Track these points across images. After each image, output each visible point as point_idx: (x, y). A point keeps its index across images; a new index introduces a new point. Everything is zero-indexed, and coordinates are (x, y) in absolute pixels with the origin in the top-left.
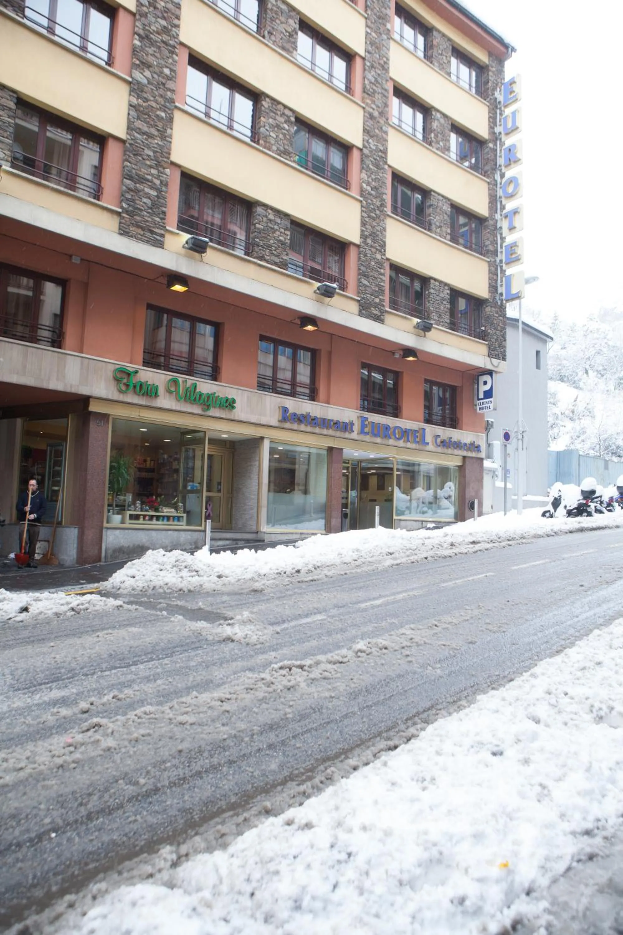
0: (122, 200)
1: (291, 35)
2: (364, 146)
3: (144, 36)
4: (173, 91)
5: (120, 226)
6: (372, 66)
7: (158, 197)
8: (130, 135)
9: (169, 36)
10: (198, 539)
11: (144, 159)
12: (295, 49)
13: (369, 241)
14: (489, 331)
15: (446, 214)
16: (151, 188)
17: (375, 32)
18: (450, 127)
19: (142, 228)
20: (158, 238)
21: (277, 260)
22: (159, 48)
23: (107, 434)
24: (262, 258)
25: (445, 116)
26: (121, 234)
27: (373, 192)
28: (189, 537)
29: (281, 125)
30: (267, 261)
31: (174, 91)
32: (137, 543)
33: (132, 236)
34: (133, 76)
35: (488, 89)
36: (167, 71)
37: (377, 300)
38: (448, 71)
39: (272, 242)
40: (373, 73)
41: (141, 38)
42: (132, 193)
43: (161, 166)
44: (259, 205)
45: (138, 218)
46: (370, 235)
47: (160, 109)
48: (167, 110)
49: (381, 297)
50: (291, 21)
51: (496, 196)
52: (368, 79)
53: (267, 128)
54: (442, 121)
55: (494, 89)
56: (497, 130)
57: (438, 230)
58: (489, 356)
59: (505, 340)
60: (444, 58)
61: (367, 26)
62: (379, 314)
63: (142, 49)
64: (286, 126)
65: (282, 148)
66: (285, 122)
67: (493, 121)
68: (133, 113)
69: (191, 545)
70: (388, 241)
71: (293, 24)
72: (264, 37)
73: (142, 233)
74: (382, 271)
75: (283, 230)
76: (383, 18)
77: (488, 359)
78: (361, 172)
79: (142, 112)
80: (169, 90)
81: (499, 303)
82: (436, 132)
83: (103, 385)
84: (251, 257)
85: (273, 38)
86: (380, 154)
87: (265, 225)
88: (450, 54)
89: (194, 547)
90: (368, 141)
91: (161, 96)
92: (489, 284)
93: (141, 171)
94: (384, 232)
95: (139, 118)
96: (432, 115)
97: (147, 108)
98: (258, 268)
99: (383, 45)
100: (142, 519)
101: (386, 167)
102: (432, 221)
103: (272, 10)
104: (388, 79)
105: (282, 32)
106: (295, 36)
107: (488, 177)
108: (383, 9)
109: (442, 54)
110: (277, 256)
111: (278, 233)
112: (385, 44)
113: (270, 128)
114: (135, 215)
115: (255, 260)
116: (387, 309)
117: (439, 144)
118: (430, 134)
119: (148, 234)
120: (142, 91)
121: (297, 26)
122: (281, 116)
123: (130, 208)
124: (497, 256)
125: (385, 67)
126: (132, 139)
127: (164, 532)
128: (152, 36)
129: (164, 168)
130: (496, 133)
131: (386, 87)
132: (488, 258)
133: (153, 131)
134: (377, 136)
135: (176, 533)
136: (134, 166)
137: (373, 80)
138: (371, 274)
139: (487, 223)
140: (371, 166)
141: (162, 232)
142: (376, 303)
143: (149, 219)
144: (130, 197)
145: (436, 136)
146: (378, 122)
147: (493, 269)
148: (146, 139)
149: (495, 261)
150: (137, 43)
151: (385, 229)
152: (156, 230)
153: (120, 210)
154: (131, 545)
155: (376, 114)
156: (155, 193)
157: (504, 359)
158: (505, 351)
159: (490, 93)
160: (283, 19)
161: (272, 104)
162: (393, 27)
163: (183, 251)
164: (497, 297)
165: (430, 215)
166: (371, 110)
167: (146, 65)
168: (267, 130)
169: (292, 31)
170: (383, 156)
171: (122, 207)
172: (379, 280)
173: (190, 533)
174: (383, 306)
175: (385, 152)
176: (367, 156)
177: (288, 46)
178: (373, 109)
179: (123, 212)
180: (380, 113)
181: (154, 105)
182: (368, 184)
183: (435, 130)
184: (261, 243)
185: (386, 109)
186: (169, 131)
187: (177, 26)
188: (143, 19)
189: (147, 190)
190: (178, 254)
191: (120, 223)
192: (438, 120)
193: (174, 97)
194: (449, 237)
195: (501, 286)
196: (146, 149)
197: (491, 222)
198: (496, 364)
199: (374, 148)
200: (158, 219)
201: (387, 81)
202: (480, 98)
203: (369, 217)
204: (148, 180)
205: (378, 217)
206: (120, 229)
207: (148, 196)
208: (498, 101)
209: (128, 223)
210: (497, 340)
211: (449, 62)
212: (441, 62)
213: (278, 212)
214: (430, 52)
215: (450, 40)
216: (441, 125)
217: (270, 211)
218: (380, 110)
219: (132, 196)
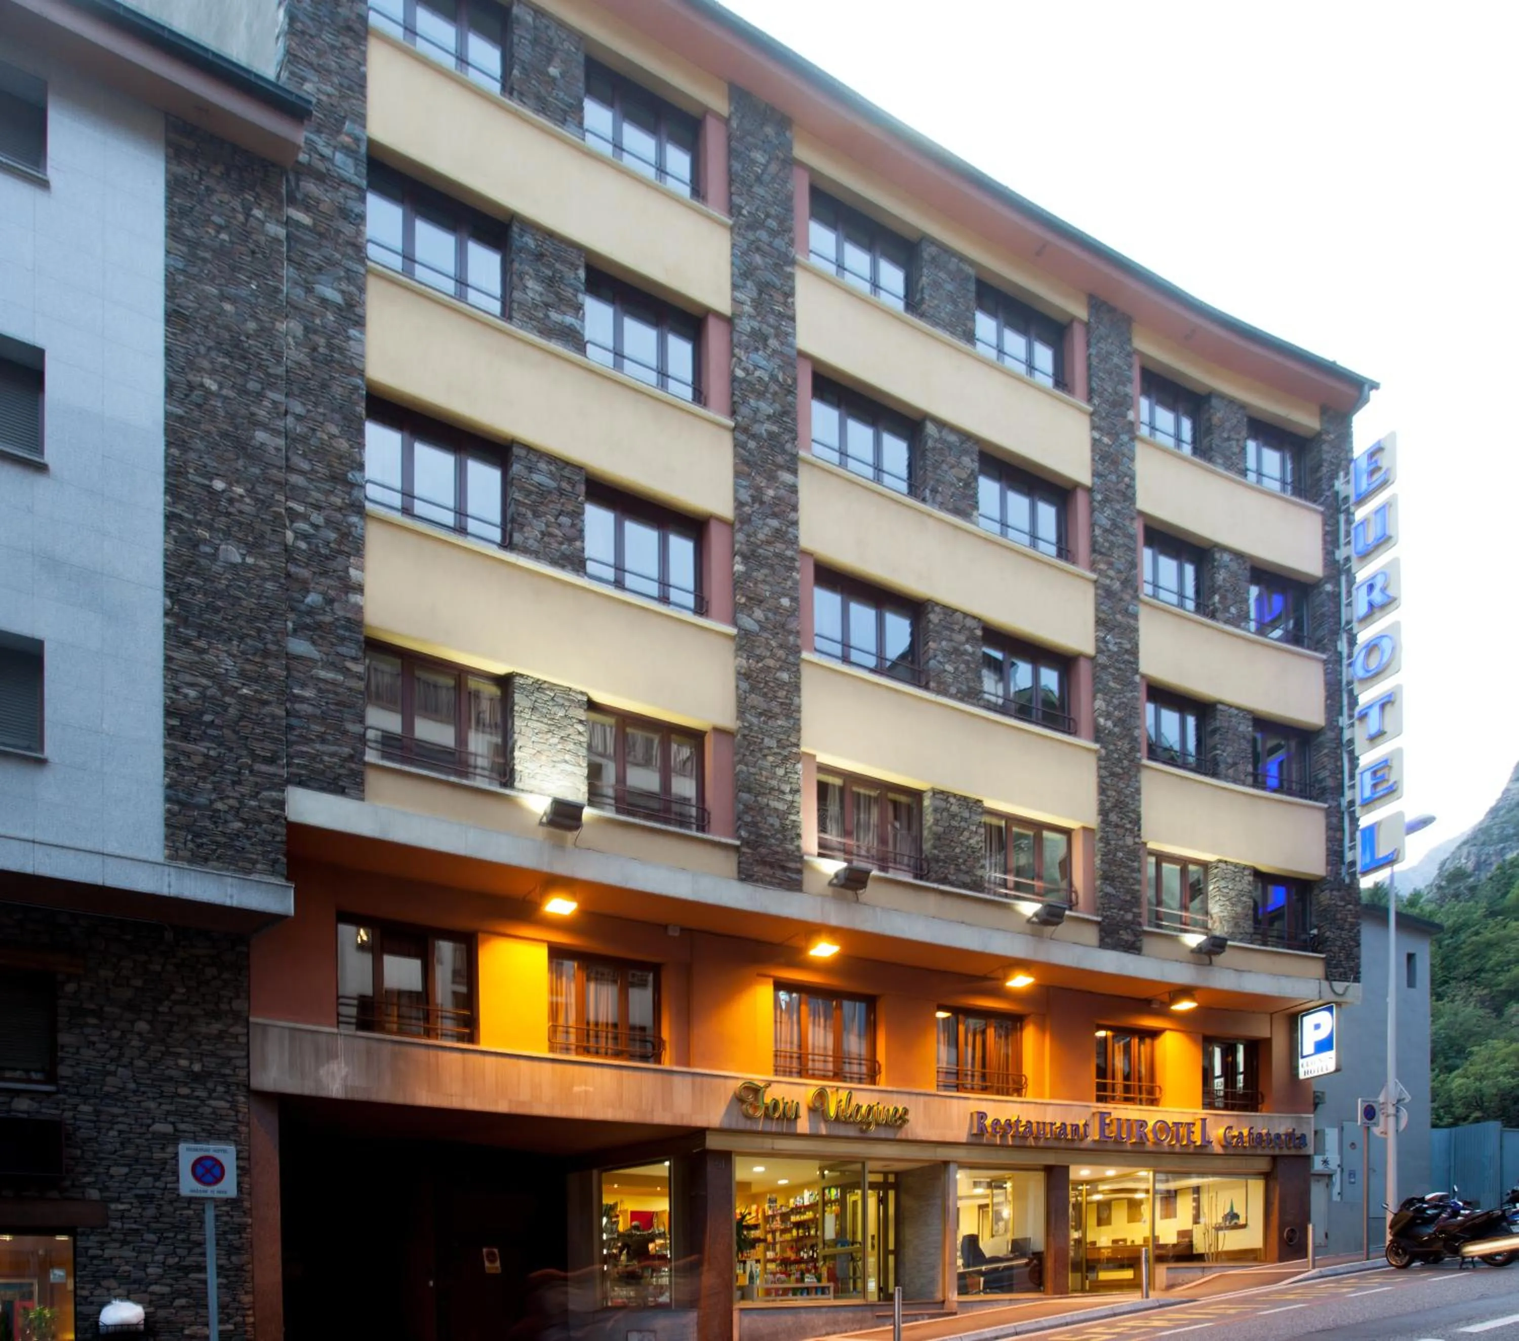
0: (739, 827)
1: (967, 485)
2: (1099, 651)
3: (749, 554)
4: (798, 634)
5: (739, 867)
6: (1106, 500)
8: (743, 720)
9: (785, 542)
12: (975, 506)
13: (1113, 817)
14: (1328, 934)
15: (1244, 738)
16: (778, 799)
17: (1109, 434)
18: (1248, 574)
19: (772, 865)
20: (794, 876)
21: (967, 879)
22: (772, 567)
23: (731, 1180)
24: (944, 881)
25: (1239, 555)
26: (741, 880)
27: (1116, 730)
29: (962, 648)
30: (952, 884)
31: (798, 632)
33: (757, 881)
34: (740, 622)
35: (1320, 479)
36: (785, 602)
37: (1129, 917)
38: (1241, 466)
39: (958, 850)
40: (1108, 512)
41: (745, 558)
42: (752, 813)
43: (790, 761)
45: (763, 850)
46: (1115, 806)
47: (780, 668)
48: (790, 667)
49: (1135, 910)
50: (966, 460)
51: (1340, 681)
52: (1100, 527)
53: (940, 658)
54: (1234, 566)
55: (1334, 476)
56: (1341, 554)
57: (1231, 772)
58: (1327, 978)
59: (1358, 945)
60: (1234, 443)
61: (1094, 428)
62: (1133, 939)
63: (747, 575)
64: (968, 648)
65: (964, 688)
66: (967, 641)
67: (1331, 540)
68: (745, 685)
70: (1144, 811)
71: (970, 463)
72: (924, 500)
73: (771, 872)
74: (1136, 864)
76: (1123, 404)
77: (1325, 984)
78: (1094, 698)
79: (756, 680)
80: (790, 632)
81: (1347, 880)
82: (1222, 591)
83: (722, 1110)
84: (927, 880)
85: (939, 498)
86: (1126, 657)
88: (1244, 433)
90: (1104, 640)
91: (781, 646)
92: (1328, 849)
94: (1137, 797)
95: (751, 691)
96: (1214, 560)
97: (761, 670)
98: (939, 898)
99: (1124, 455)
101: (1137, 678)
102: (1220, 758)
103: (934, 449)
104: (1134, 515)
105: (952, 485)
106: (973, 485)
107: (1323, 650)
108: (1120, 388)
109: (1229, 439)
110: (967, 873)
111: (966, 834)
112: (1126, 451)
113: (944, 656)
114: (759, 846)
115: (935, 886)
116: (1146, 928)
117: (1228, 611)
118: (1210, 597)
119: (779, 873)
120: (753, 645)
121: (976, 466)
122: (960, 632)
123: (752, 837)
124: (1342, 794)
125: (1128, 495)
126: (745, 728)
128: (761, 551)
129: (793, 765)
130: (1338, 562)
131: (1131, 531)
132: (1325, 802)
133: (773, 706)
134: (1120, 625)
136: (751, 770)
137: (1107, 524)
138: (1118, 873)
139: (1321, 738)
140: (1112, 684)
141: (798, 866)
142: (1127, 922)
143: (779, 849)
144: (750, 820)
145: (1223, 598)
146: (1121, 600)
147: (1334, 820)
148: (765, 723)
149: (1339, 805)
150: (739, 567)
151: (1138, 791)
152: (790, 865)
153: (738, 843)
155: (1117, 586)
156: (784, 807)
157: (1357, 980)
158: (1358, 966)
159: (1325, 487)
160: (952, 460)
161: (945, 614)
162: (1138, 414)
163: (829, 891)
164: (1344, 870)
165: (1215, 748)
166: (1108, 582)
167: (756, 600)
168: (939, 662)
169: (969, 476)
170: (1132, 659)
171: (739, 837)
172: (1131, 881)
174: (1140, 924)
175: (1134, 652)
176: (1104, 667)
177: (962, 505)
178: (1112, 579)
179: (741, 845)
180: (1122, 583)
181: (771, 662)
182: (1108, 716)
183: (1220, 587)
184: (942, 856)
185: (1134, 572)
186: (796, 699)
187: (795, 523)
188: (745, 527)
189: (773, 804)
190: (823, 896)
191: (739, 863)
192: (1226, 567)
193: (799, 642)
194: (1250, 779)
195: (1352, 848)
196: (766, 738)
197: (1331, 735)
198: (1340, 991)
199: (1115, 649)
201: (1132, 519)
202: (1302, 502)
203: (1113, 774)
204: (773, 788)
205: (1126, 771)
206: (739, 872)
208: (1342, 496)
209: (751, 861)
210: (1342, 948)
211: (1243, 449)
212: (1228, 453)
213: (964, 800)
214: (1206, 442)
215: (1243, 406)
216: (1234, 575)
217: (951, 801)
218: (1123, 577)
219: (753, 817)
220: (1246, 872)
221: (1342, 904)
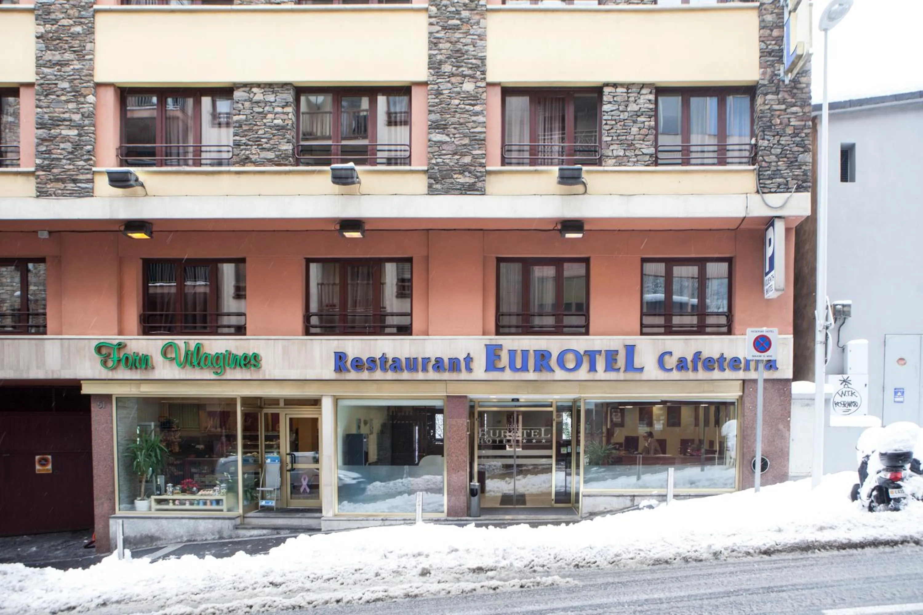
5: (36, 188)
7: (79, 135)
8: (39, 74)
10: (222, 528)
11: (58, 96)
13: (447, 68)
16: (70, 127)
19: (63, 181)
20: (85, 185)
21: (271, 155)
23: (112, 416)
24: (244, 161)
26: (39, 197)
28: (210, 526)
30: (255, 163)
32: (144, 533)
33: (51, 195)
37: (467, 160)
39: (260, 132)
42: (46, 144)
43: (81, 95)
44: (238, 88)
45: (56, 171)
46: (449, 58)
47: (76, 24)
48: (83, 20)
49: (475, 152)
58: (758, 192)
59: (806, 151)
62: (472, 180)
68: (42, 45)
69: (213, 534)
70: (490, 53)
73: (63, 186)
74: (477, 108)
75: (279, 110)
79: (52, 39)
83: (87, 364)
87: (248, 112)
89: (217, 537)
91: (74, 7)
93: (55, 112)
94: (480, 43)
95: (48, 48)
97: (57, 31)
98: (235, 177)
100: (171, 504)
110: (271, 150)
111: (270, 116)
114: (53, 168)
115: (230, 168)
116: (494, 167)
119: (70, 186)
120: (49, 13)
123: (46, 162)
126: (42, 78)
127: (177, 520)
129: (85, 97)
133: (68, 56)
135: (192, 521)
136: (45, 110)
138: (453, 120)
141: (89, 176)
142: (464, 165)
143: (71, 167)
144: (44, 149)
148: (59, 71)
151: (481, 37)
152: (81, 177)
153: (34, 169)
154: (138, 535)
156: (76, 132)
157: (803, 188)
163: (119, 191)
171: (35, 165)
172: (470, 125)
173: (211, 521)
174: (484, 165)
179: (37, 170)
181: (65, 22)
184: (243, 140)
186: (89, 46)
189: (64, 132)
190: (111, 197)
191: (36, 184)
196: (59, 82)
198: (777, 204)
200: (82, 163)
203: (445, 28)
204: (64, 120)
205: (466, 21)
206: (37, 191)
207: (66, 139)
209: (45, 181)
213: (269, 87)
217: (255, 90)
219: (47, 146)
220: (644, 91)
221: (783, 107)
